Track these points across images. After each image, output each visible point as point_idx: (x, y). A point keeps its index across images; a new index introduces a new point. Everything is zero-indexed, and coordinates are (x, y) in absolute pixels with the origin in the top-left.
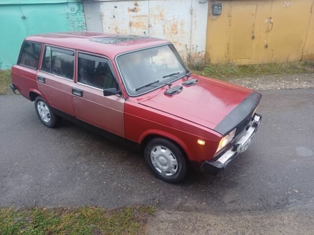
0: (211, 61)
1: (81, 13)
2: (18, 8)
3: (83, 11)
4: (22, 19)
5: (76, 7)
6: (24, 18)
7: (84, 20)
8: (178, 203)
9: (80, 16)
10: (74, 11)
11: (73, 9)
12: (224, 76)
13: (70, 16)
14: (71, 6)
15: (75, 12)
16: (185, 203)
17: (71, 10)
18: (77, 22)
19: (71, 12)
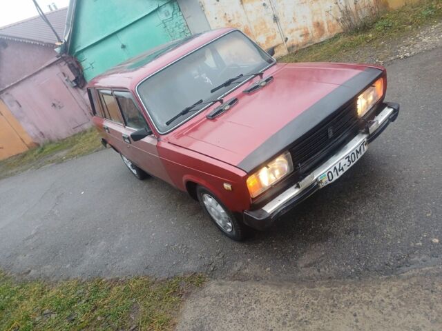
0: (391, 6)
1: (178, 14)
2: (114, 37)
3: (180, 10)
4: (122, 50)
5: (169, 8)
6: (123, 47)
7: (183, 21)
8: (236, 269)
9: (178, 18)
10: (169, 14)
11: (167, 14)
12: (410, 27)
13: (167, 24)
14: (164, 9)
15: (171, 16)
16: (245, 268)
17: (167, 16)
18: (177, 28)
19: (166, 18)
